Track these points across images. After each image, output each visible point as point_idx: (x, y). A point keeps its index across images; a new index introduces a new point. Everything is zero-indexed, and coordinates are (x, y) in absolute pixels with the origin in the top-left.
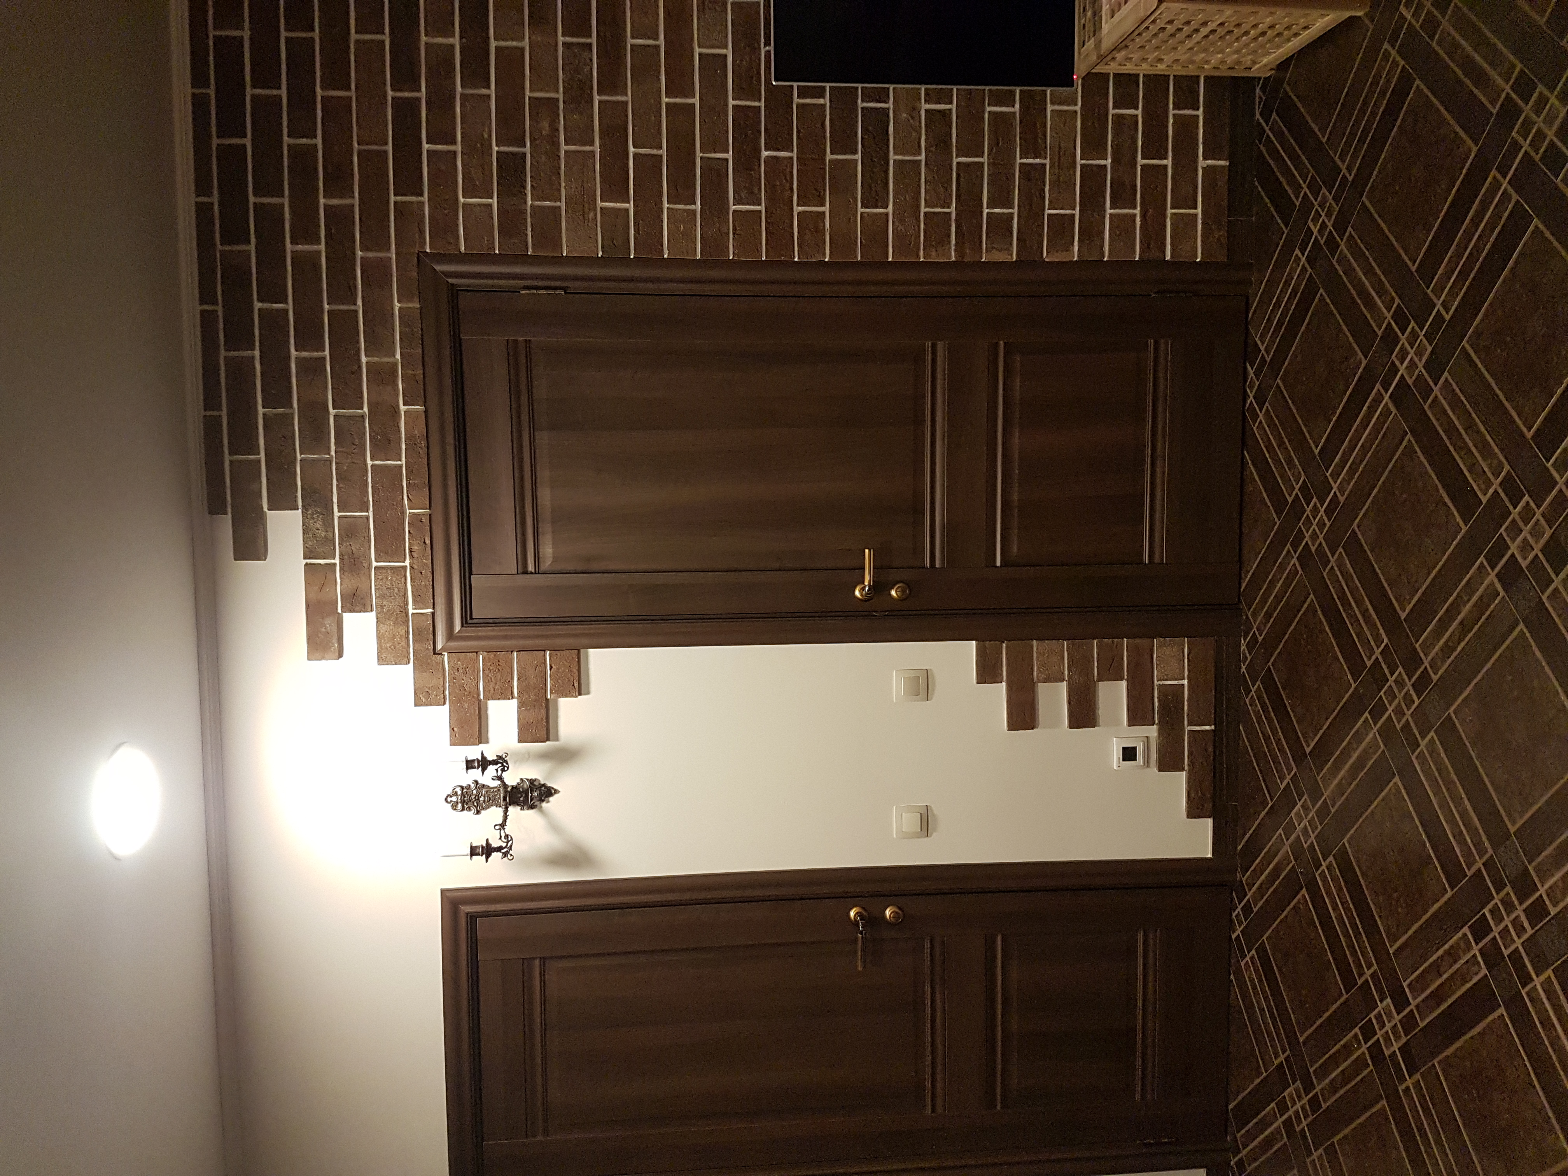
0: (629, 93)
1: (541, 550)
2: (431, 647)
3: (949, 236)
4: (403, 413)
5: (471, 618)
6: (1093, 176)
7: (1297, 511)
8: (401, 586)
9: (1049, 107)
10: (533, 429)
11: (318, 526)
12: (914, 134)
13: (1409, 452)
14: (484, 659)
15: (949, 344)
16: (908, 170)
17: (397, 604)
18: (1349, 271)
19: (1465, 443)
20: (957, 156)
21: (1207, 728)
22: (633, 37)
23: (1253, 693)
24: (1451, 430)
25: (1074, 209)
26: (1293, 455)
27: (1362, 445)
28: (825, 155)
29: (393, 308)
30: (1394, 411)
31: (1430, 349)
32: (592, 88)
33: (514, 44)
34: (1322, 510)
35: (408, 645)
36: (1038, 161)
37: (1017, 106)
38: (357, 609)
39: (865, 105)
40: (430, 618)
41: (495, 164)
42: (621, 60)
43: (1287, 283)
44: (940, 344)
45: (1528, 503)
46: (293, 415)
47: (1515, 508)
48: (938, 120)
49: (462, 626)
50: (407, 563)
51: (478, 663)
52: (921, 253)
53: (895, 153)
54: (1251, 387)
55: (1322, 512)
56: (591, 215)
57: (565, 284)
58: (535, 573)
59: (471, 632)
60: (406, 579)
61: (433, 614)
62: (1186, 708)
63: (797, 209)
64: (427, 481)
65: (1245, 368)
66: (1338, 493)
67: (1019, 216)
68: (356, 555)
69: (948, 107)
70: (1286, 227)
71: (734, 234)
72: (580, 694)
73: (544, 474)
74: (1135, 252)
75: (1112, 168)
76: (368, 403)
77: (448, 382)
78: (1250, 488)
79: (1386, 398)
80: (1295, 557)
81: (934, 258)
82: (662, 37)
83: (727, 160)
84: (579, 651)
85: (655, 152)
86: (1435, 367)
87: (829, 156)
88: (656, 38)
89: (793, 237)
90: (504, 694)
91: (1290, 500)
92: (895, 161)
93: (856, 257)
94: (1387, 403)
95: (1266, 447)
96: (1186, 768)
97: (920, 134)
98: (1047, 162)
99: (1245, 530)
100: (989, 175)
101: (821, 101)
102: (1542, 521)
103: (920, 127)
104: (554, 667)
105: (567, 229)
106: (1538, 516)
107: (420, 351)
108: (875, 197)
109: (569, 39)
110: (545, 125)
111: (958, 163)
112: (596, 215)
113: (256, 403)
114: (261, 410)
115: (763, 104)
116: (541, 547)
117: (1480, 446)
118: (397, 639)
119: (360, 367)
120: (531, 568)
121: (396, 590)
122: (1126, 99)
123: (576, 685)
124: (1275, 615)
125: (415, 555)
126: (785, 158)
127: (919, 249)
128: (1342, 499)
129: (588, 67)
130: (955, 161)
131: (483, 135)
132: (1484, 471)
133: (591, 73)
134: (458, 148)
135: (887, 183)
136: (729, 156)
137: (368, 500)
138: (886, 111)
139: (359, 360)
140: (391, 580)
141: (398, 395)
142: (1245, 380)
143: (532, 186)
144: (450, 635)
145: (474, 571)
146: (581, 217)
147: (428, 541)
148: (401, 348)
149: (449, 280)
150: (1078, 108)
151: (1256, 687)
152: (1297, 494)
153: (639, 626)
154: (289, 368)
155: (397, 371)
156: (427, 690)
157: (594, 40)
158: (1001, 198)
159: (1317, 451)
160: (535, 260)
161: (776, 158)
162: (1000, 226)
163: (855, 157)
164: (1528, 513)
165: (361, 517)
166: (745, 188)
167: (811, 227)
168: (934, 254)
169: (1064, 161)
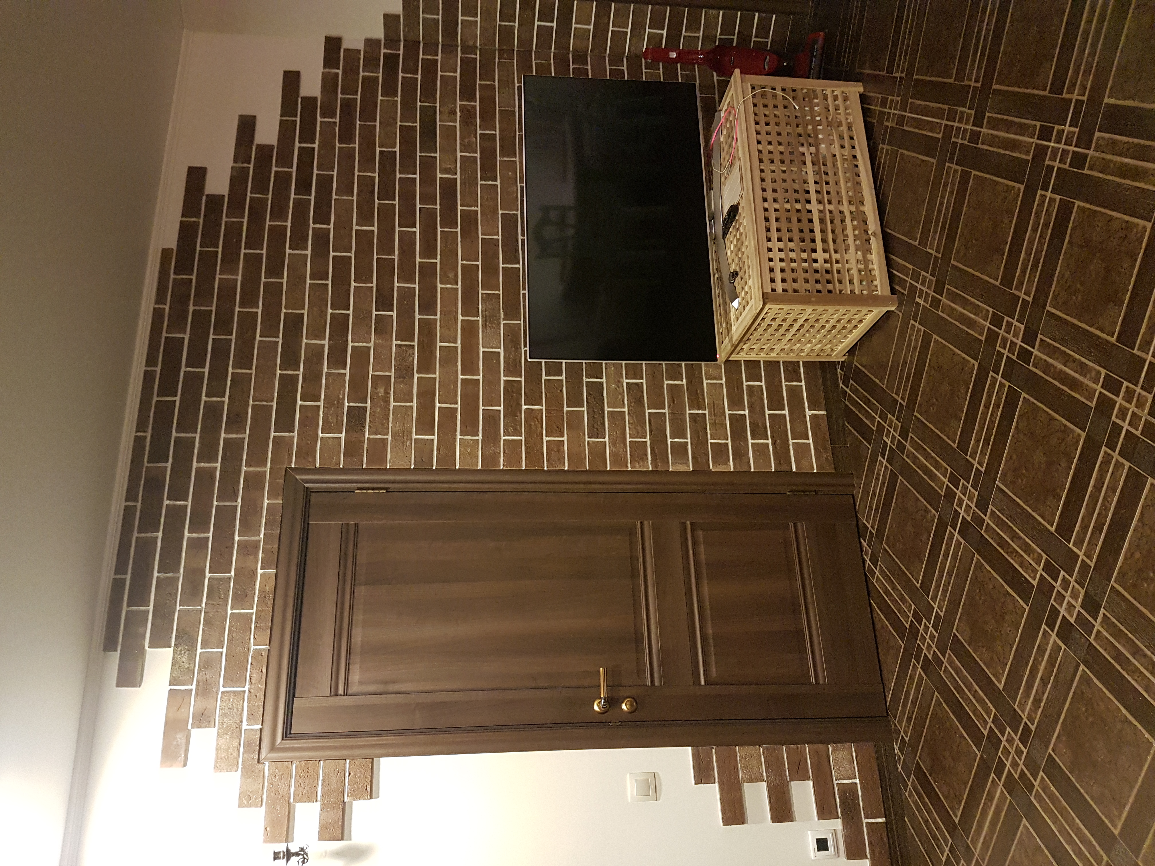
0: (438, 373)
1: (350, 677)
2: (256, 757)
3: (646, 455)
4: (259, 575)
5: (290, 733)
6: (737, 421)
7: (914, 632)
8: (240, 706)
9: (705, 381)
10: (353, 585)
11: (184, 660)
12: (620, 396)
13: (979, 566)
14: (297, 767)
15: (652, 523)
16: (617, 418)
17: (234, 721)
18: (915, 460)
19: (1014, 549)
20: (648, 409)
21: (880, 820)
22: (441, 342)
23: (910, 786)
24: (1002, 543)
25: (727, 440)
26: (903, 593)
27: (948, 572)
28: (563, 407)
29: (263, 503)
30: (963, 541)
31: (976, 494)
32: (413, 369)
33: (364, 344)
34: (931, 626)
35: (239, 755)
36: (700, 412)
37: (684, 380)
38: (203, 725)
39: (588, 380)
40: (259, 733)
41: (345, 413)
42: (433, 353)
43: (877, 479)
44: (646, 523)
45: (1064, 576)
46: (178, 578)
47: (1056, 583)
48: (635, 390)
49: (283, 739)
50: (246, 688)
51: (291, 770)
52: (629, 465)
53: (608, 407)
54: (866, 555)
55: (931, 628)
56: (408, 443)
57: (387, 486)
58: (344, 695)
59: (289, 744)
60: (243, 701)
61: (261, 729)
62: (861, 803)
63: (545, 439)
64: (270, 624)
65: (860, 542)
66: (938, 611)
67: (691, 444)
68: (209, 681)
69: (641, 381)
70: (870, 445)
71: (504, 453)
72: (371, 798)
73: (359, 617)
74: (771, 466)
75: (749, 416)
76: (235, 569)
77: (295, 553)
78: (878, 626)
79: (956, 534)
80: (919, 667)
81: (638, 468)
82: (459, 342)
83: (500, 411)
84: (373, 759)
85: (453, 406)
86: (982, 505)
87: (566, 409)
88: (456, 343)
89: (543, 455)
90: (310, 797)
91: (908, 626)
92: (608, 412)
93: (586, 467)
94: (957, 538)
95: (884, 593)
96: (868, 856)
97: (624, 396)
98: (707, 412)
99: (882, 658)
100: (669, 419)
101: (560, 378)
102: (1077, 586)
103: (624, 392)
104: (352, 774)
105: (391, 452)
106: (1073, 583)
107: (279, 532)
108: (596, 431)
109: (399, 342)
110: (381, 391)
111: (649, 413)
112: (411, 444)
113: (153, 568)
114: (156, 574)
115: (523, 379)
116: (350, 674)
117: (1023, 547)
118: (231, 750)
119: (233, 544)
120: (341, 691)
121: (235, 710)
122: (754, 376)
123: (369, 789)
124: (914, 717)
125: (253, 681)
126: (537, 409)
127: (627, 462)
128: (942, 614)
129: (411, 358)
130: (647, 412)
131: (339, 396)
132: (1031, 564)
133: (413, 362)
134: (321, 404)
135: (604, 424)
136: (502, 408)
137: (224, 639)
138: (601, 384)
139: (233, 539)
140: (233, 702)
141: (258, 562)
142: (862, 551)
143: (369, 426)
144: (273, 748)
145: (297, 695)
146: (401, 445)
147: (264, 671)
148: (265, 530)
149: (305, 485)
150: (723, 381)
151: (911, 781)
152: (911, 620)
153: (422, 738)
154: (182, 544)
155: (259, 546)
156: (249, 793)
157: (416, 343)
158: (679, 432)
159: (918, 586)
160: (367, 471)
161: (532, 410)
162: (680, 450)
163: (583, 409)
164: (1066, 584)
165: (217, 652)
166: (512, 426)
167: (555, 449)
168: (637, 465)
169: (717, 412)
